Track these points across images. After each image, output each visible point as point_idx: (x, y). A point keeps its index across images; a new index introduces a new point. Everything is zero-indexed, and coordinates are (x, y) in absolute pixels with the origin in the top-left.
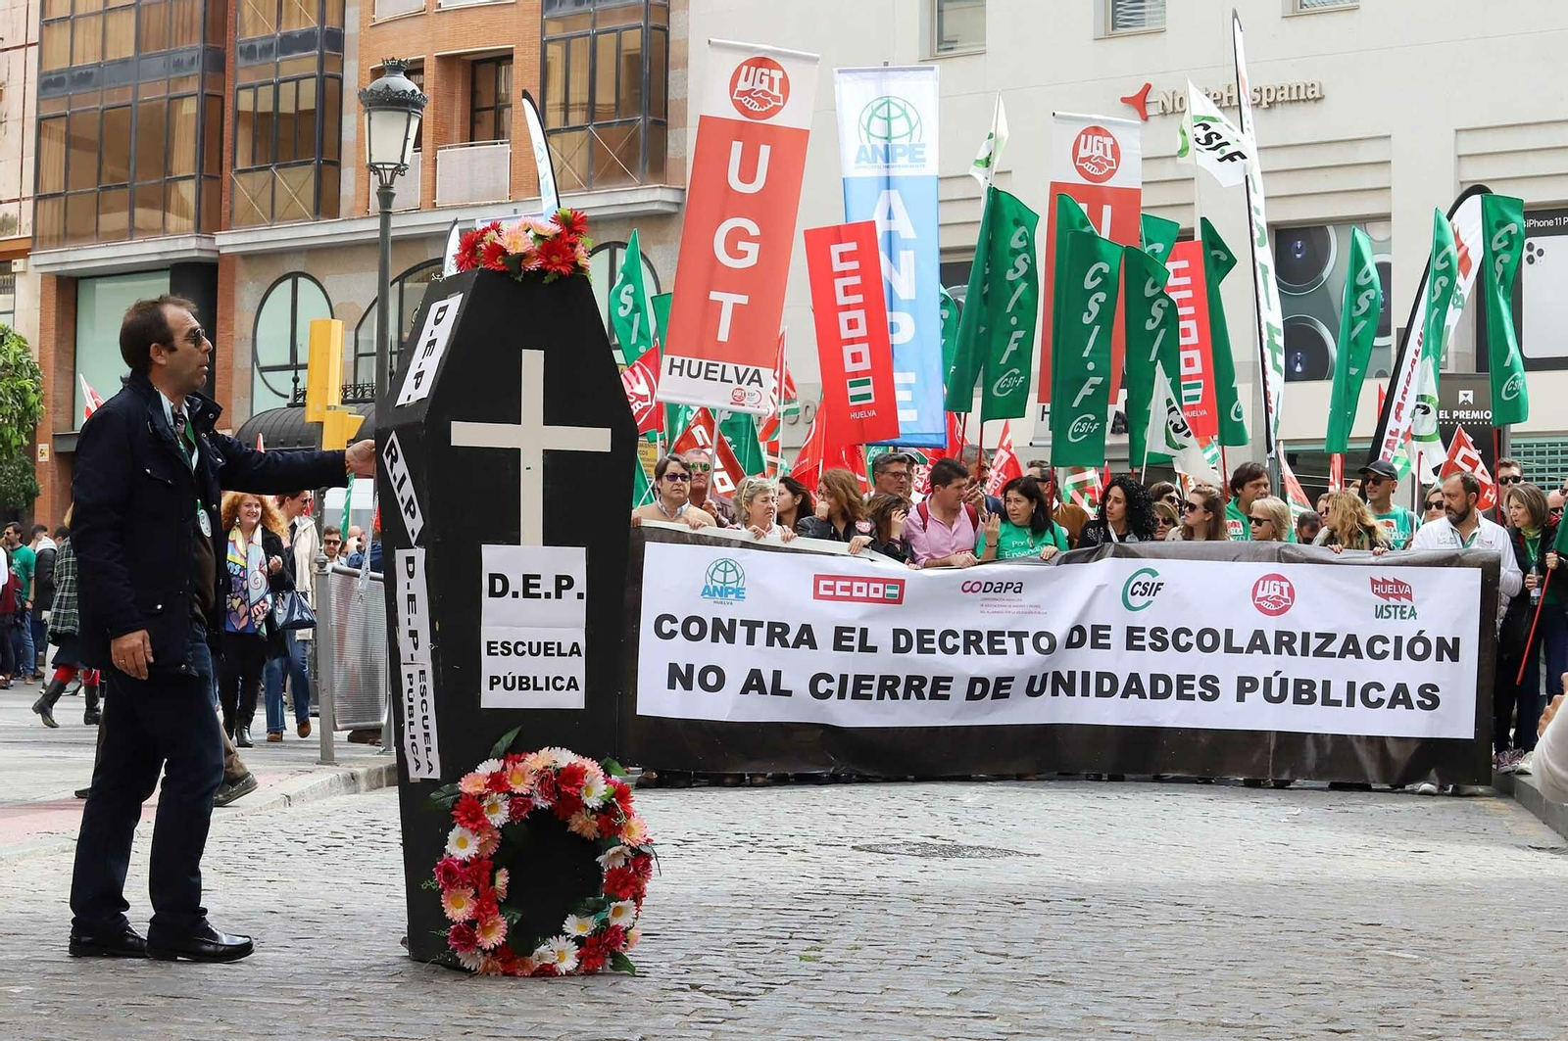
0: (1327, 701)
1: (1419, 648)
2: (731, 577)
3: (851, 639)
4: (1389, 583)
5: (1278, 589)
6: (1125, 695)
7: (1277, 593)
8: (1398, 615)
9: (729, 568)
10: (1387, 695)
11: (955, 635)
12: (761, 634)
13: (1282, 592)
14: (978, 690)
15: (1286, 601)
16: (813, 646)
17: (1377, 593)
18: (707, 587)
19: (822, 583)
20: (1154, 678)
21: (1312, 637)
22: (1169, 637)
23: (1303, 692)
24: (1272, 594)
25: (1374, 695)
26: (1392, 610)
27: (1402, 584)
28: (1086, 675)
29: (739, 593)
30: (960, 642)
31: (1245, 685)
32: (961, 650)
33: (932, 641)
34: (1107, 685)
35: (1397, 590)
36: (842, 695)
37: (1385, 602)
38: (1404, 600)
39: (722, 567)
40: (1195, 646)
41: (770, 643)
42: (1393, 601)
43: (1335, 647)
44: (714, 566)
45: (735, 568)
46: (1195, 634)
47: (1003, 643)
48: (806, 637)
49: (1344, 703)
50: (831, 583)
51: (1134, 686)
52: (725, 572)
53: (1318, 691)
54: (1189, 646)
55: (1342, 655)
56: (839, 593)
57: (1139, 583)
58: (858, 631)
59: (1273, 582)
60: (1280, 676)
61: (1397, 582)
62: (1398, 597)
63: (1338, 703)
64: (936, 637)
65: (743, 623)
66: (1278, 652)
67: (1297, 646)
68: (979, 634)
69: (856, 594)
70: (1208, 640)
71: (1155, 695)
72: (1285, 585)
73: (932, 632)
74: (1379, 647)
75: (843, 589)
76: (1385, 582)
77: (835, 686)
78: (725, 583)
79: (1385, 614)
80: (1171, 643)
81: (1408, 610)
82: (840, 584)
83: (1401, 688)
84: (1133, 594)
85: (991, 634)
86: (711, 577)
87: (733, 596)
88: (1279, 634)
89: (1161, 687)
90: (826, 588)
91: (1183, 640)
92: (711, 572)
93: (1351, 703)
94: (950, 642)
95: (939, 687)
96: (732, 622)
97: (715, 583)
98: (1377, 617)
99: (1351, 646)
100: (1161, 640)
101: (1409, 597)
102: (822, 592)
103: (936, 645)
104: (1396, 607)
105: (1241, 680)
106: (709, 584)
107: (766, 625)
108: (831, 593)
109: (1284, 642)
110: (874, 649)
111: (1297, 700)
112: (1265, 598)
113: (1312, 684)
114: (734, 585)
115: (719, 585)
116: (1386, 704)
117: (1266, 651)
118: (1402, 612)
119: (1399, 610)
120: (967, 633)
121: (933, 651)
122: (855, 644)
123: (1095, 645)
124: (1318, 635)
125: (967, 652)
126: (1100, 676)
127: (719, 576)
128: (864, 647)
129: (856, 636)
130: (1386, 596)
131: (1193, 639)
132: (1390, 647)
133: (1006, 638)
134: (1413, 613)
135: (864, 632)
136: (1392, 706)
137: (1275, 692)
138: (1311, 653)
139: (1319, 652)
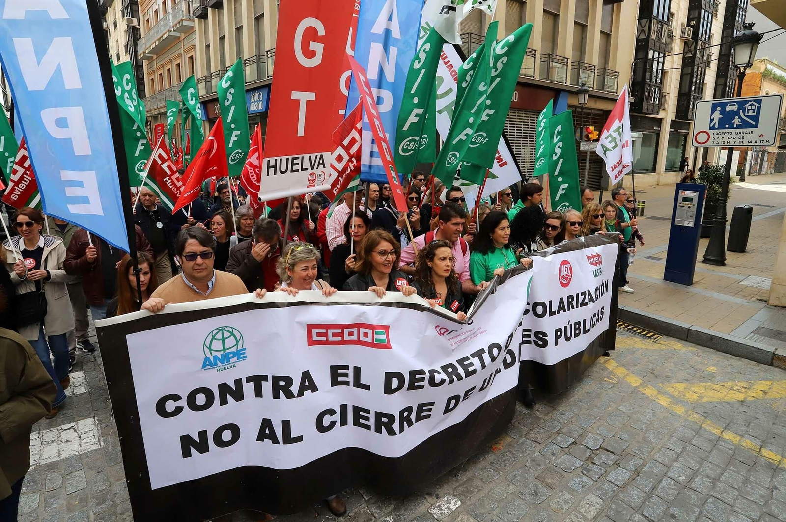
2: (230, 342)
3: (346, 375)
9: (226, 334)
12: (267, 387)
16: (314, 389)
18: (207, 359)
19: (315, 331)
29: (240, 355)
36: (344, 424)
39: (219, 336)
41: (276, 396)
44: (210, 337)
45: (232, 334)
48: (308, 383)
50: (324, 331)
52: (223, 339)
56: (331, 338)
58: (351, 369)
65: (249, 379)
68: (453, 366)
69: (347, 338)
75: (334, 335)
77: (337, 417)
78: (224, 349)
82: (331, 331)
86: (210, 348)
87: (235, 359)
90: (319, 335)
92: (208, 344)
96: (238, 382)
97: (214, 353)
102: (315, 338)
106: (209, 355)
107: (270, 379)
108: (324, 339)
110: (367, 387)
114: (234, 349)
115: (219, 354)
122: (351, 379)
127: (217, 345)
128: (358, 384)
129: (351, 372)
135: (357, 370)
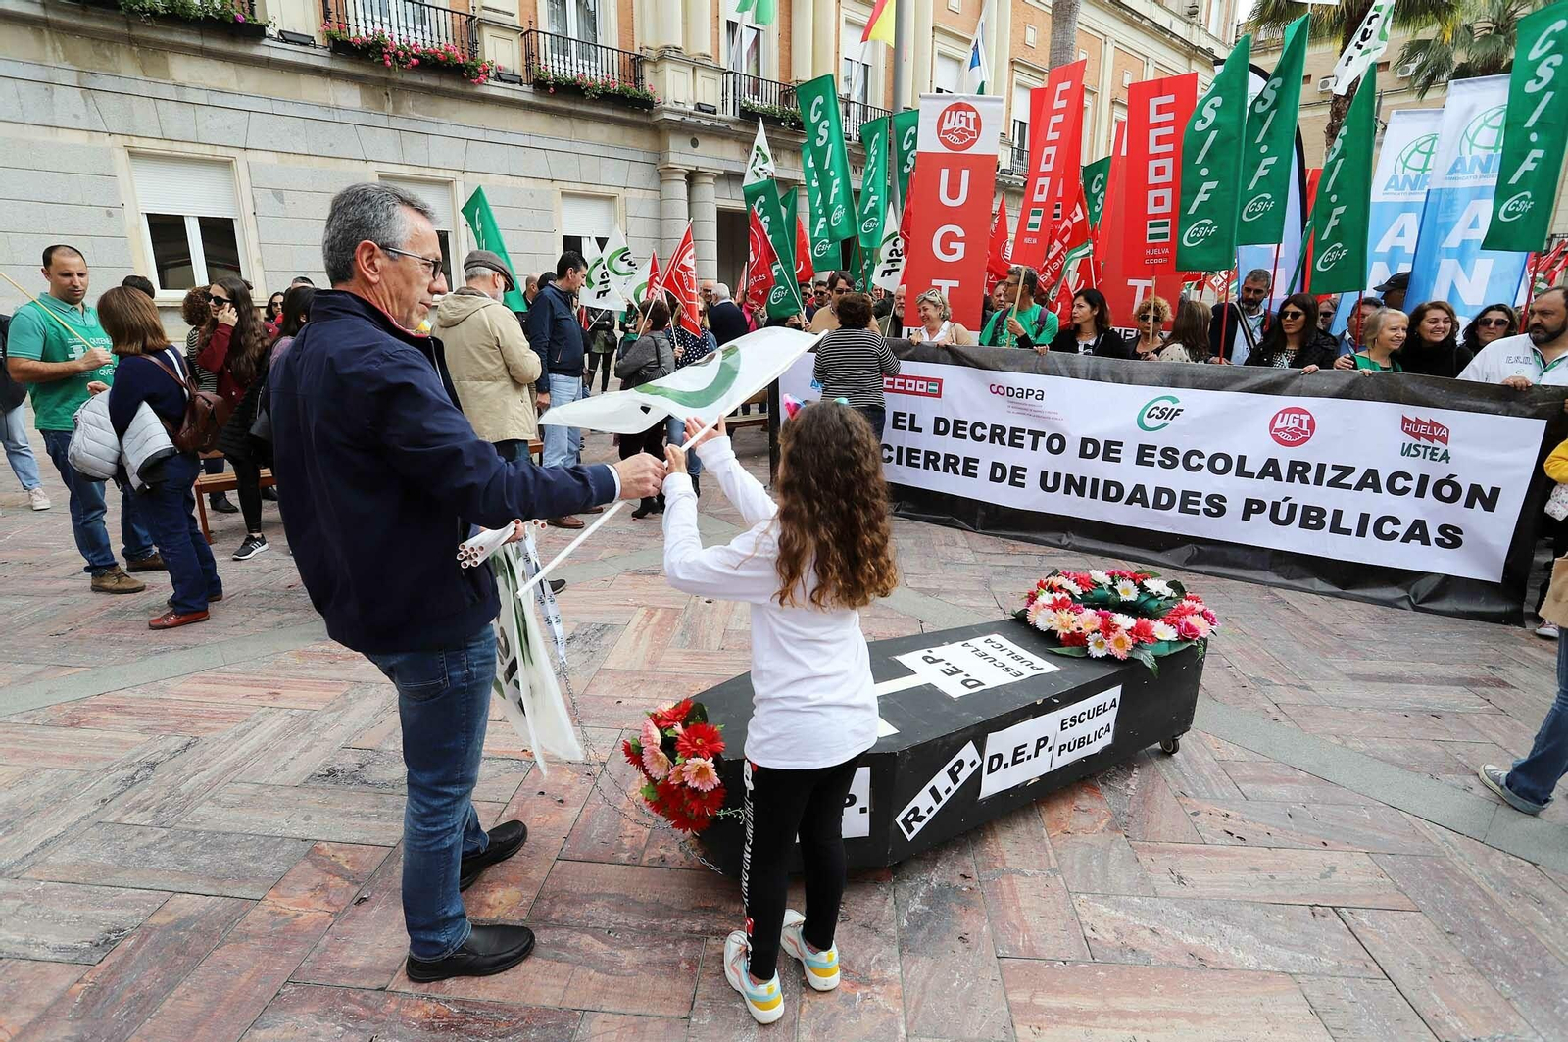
0: (1336, 528)
1: (1447, 491)
3: (904, 421)
4: (1424, 423)
5: (1297, 421)
6: (1129, 502)
7: (1296, 425)
8: (1428, 456)
10: (1402, 530)
11: (984, 427)
13: (1301, 425)
14: (998, 473)
15: (1306, 433)
17: (1407, 432)
20: (1159, 491)
21: (1328, 468)
22: (1180, 457)
23: (1312, 518)
24: (1291, 425)
25: (1387, 528)
26: (1422, 450)
27: (1439, 426)
28: (1095, 482)
30: (987, 433)
31: (1252, 507)
32: (988, 439)
33: (965, 429)
34: (1113, 492)
35: (1432, 431)
36: (899, 462)
37: (1415, 441)
38: (1437, 443)
40: (1206, 469)
42: (1424, 442)
43: (1353, 479)
46: (1208, 457)
47: (1022, 438)
49: (1354, 532)
51: (1138, 495)
53: (1328, 519)
54: (1199, 467)
55: (1359, 487)
57: (1158, 408)
58: (908, 416)
59: (1292, 415)
60: (1290, 501)
61: (1433, 424)
62: (1431, 439)
63: (1348, 532)
64: (968, 427)
66: (1290, 479)
67: (1311, 475)
68: (1003, 429)
69: (907, 388)
70: (1220, 464)
71: (1157, 505)
72: (1305, 418)
73: (966, 423)
74: (1400, 483)
75: (899, 384)
76: (1419, 422)
77: (895, 454)
79: (1413, 452)
80: (1180, 463)
81: (1440, 453)
83: (1419, 524)
84: (1149, 416)
85: (1014, 430)
88: (1293, 464)
89: (1165, 499)
91: (1194, 461)
93: (1361, 533)
94: (979, 432)
95: (969, 467)
98: (1403, 454)
99: (1370, 480)
100: (1170, 457)
101: (1445, 440)
103: (968, 433)
104: (1426, 448)
105: (1249, 502)
108: (891, 387)
109: (1298, 471)
110: (920, 430)
111: (1304, 525)
112: (1283, 430)
113: (1322, 512)
116: (1400, 537)
117: (1278, 478)
118: (1432, 454)
119: (1429, 451)
120: (994, 427)
121: (965, 437)
122: (907, 424)
123: (1106, 458)
124: (1334, 467)
125: (992, 441)
126: (1108, 484)
128: (913, 428)
129: (908, 419)
130: (1417, 436)
131: (1204, 462)
132: (1413, 485)
133: (1025, 435)
134: (1446, 456)
135: (913, 417)
136: (1406, 540)
137: (1282, 515)
138: (1325, 483)
139: (1334, 483)
